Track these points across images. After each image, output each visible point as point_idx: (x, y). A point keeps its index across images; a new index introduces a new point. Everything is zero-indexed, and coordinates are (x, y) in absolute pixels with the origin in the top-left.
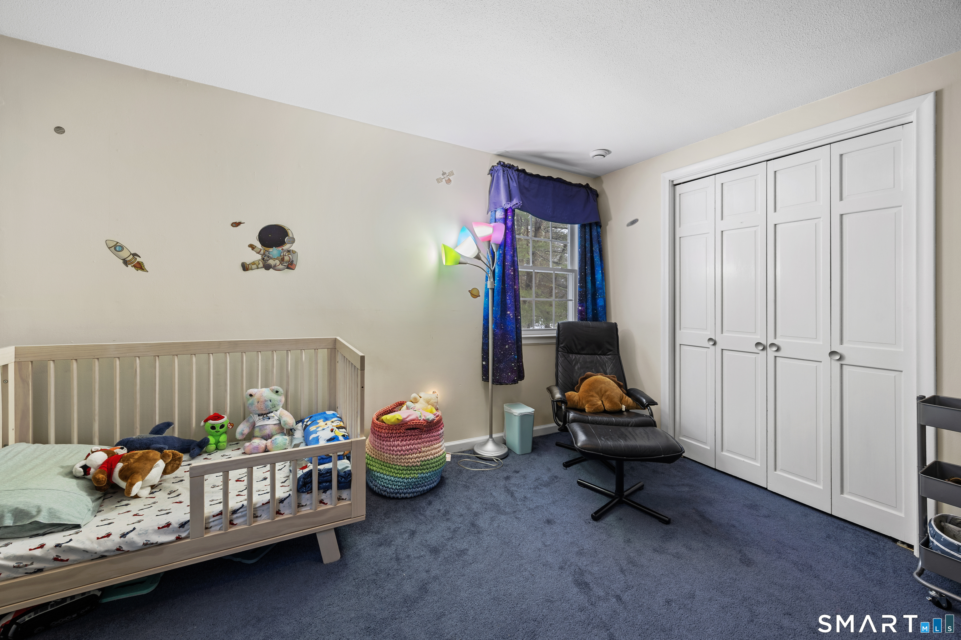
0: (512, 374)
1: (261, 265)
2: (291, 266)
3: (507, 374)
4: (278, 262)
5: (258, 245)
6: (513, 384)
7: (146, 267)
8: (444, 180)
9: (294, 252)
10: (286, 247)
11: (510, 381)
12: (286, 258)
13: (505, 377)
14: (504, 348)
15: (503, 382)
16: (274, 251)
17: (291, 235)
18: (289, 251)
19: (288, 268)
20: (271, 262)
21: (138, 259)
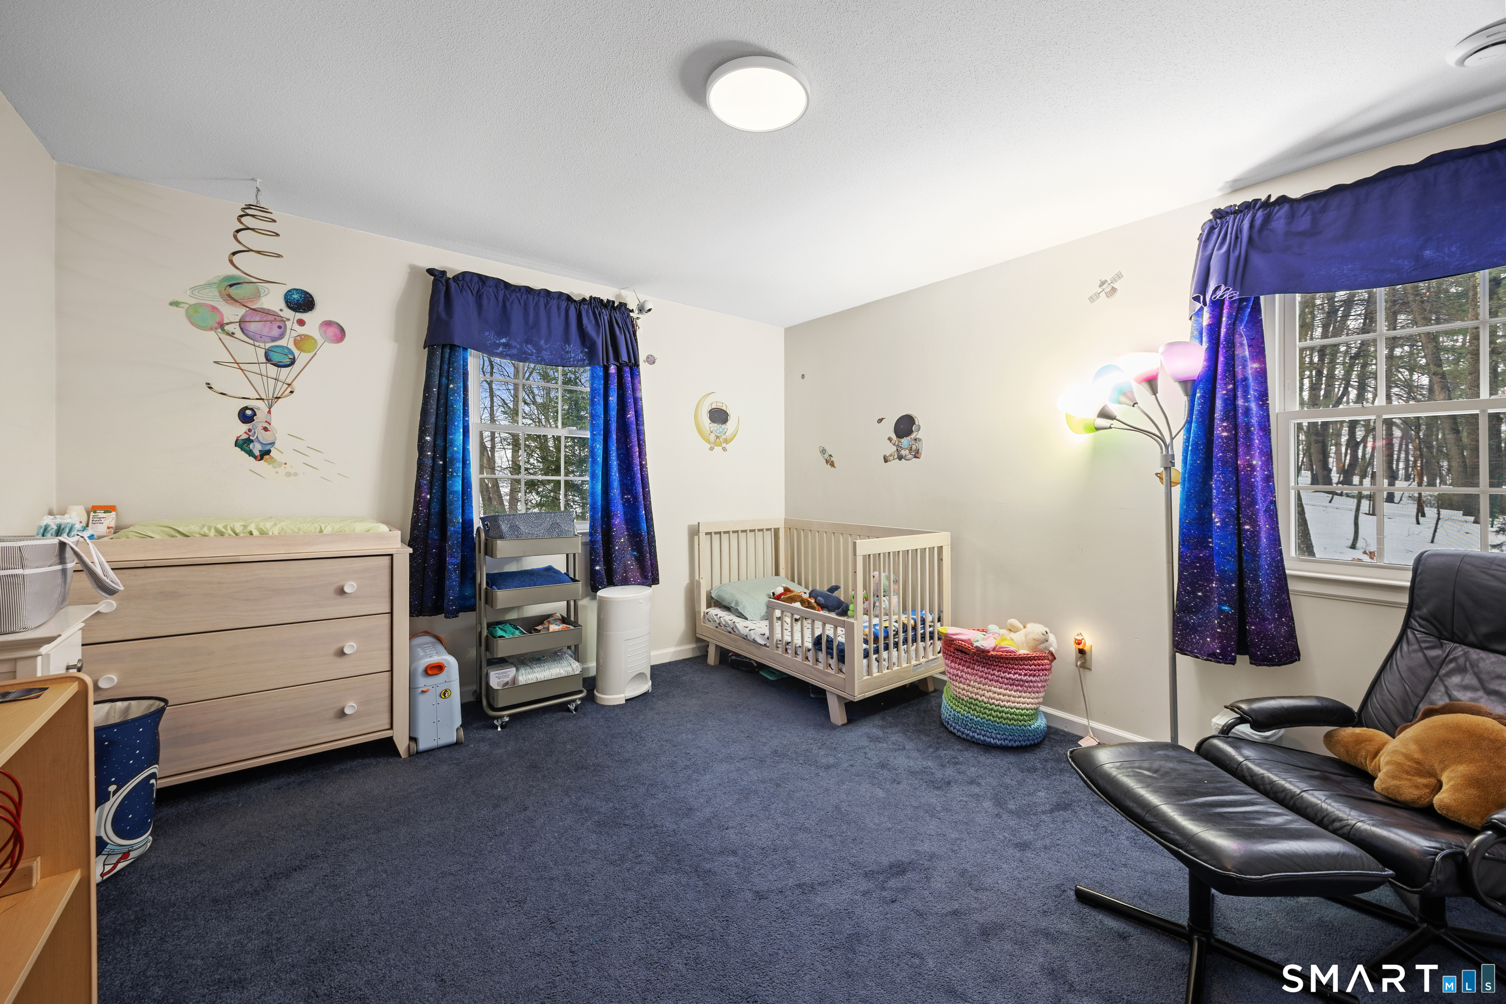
0: (1213, 640)
1: (896, 457)
2: (917, 454)
3: (1204, 639)
4: (907, 452)
5: (894, 437)
6: (1211, 661)
7: (836, 465)
8: (1103, 294)
9: (920, 440)
10: (913, 436)
11: (1204, 652)
12: (914, 447)
13: (1197, 643)
14: (1208, 586)
15: (1187, 651)
16: (905, 441)
17: (917, 423)
18: (916, 440)
19: (915, 457)
20: (903, 452)
21: (832, 459)
